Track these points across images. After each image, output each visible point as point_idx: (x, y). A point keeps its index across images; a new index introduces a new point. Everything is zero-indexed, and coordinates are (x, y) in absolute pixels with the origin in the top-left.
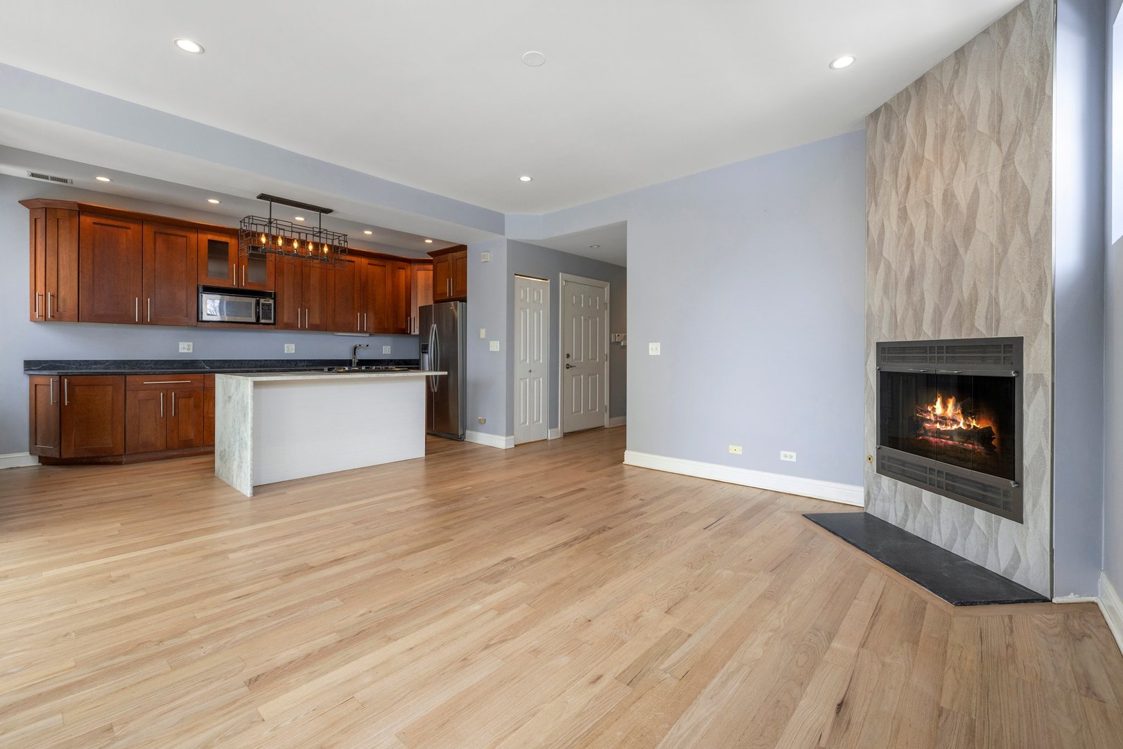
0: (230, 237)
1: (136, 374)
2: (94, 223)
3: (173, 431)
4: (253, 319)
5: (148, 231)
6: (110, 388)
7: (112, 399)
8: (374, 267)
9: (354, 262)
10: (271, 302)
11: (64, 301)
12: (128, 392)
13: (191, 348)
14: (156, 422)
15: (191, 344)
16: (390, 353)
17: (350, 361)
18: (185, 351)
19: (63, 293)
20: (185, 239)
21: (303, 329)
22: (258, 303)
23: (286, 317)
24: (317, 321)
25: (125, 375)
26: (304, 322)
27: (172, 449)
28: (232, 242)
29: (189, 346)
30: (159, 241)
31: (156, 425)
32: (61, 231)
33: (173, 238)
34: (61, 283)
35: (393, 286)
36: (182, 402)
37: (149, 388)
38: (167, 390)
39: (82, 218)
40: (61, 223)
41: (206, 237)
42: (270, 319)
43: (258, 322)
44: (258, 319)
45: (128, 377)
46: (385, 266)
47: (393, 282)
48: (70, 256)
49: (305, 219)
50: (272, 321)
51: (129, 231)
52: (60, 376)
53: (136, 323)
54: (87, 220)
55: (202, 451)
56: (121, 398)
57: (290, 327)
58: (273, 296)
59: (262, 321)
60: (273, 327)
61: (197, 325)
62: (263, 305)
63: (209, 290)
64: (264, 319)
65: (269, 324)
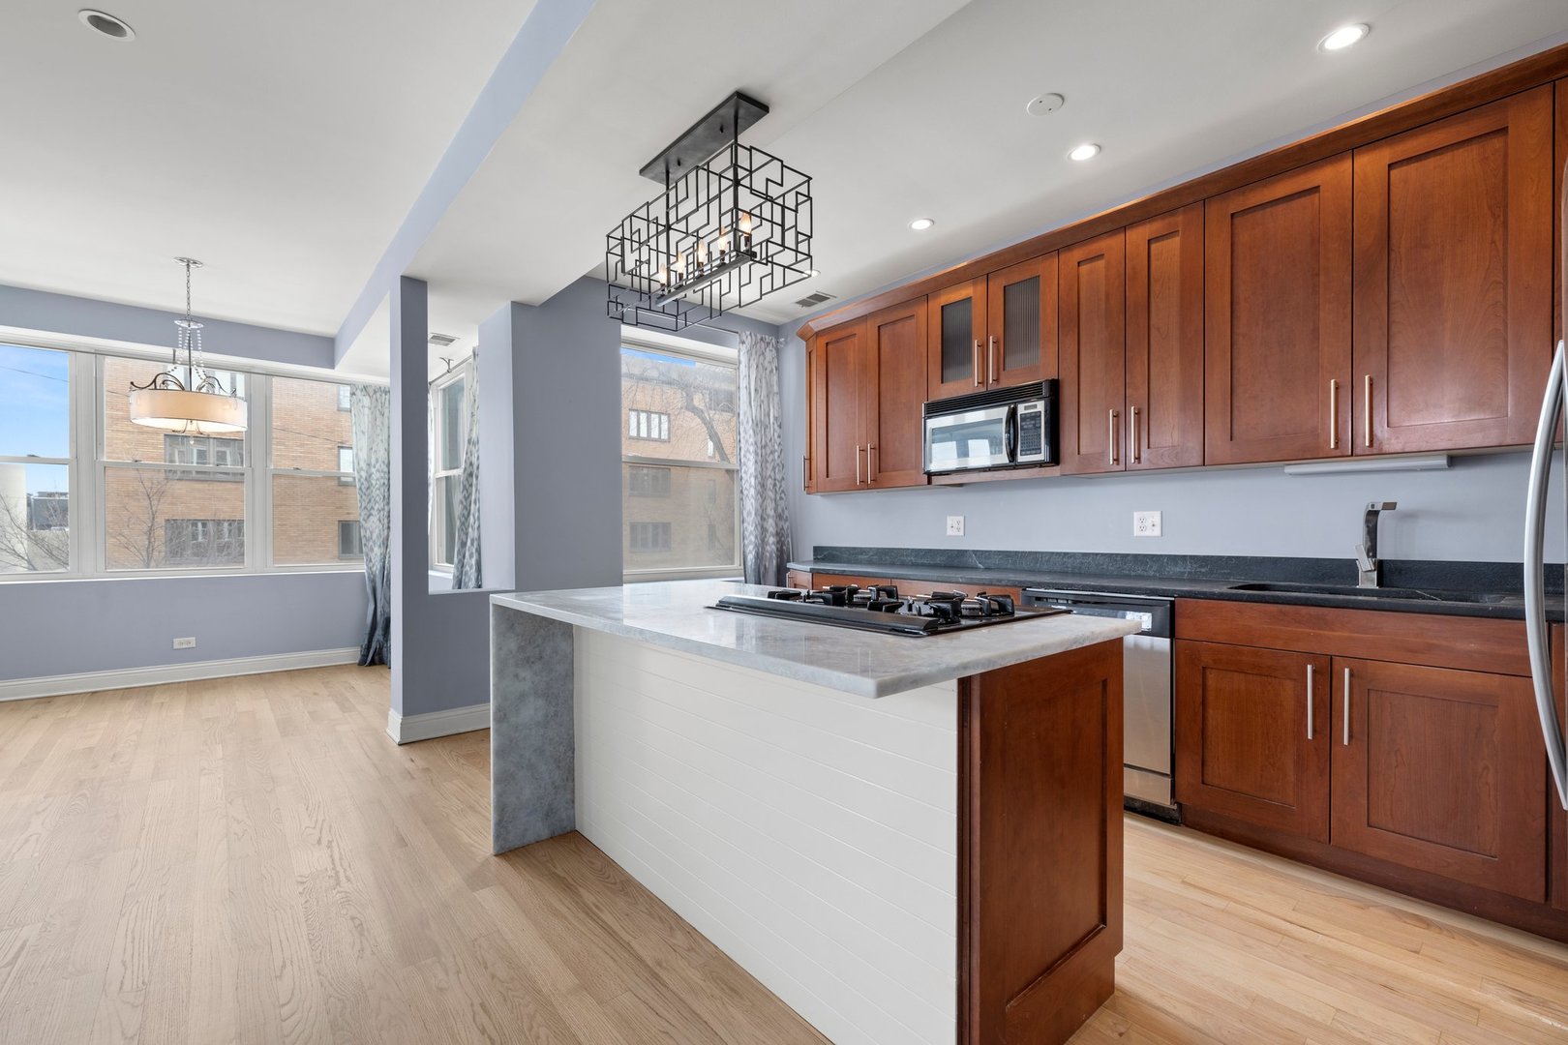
4: (1004, 459)
9: (1316, 189)
10: (1041, 408)
18: (954, 533)
20: (913, 320)
22: (1012, 418)
26: (1124, 449)
28: (978, 291)
29: (958, 522)
30: (885, 339)
33: (899, 326)
41: (939, 303)
42: (1038, 450)
44: (1012, 454)
49: (1099, 146)
50: (1044, 456)
54: (821, 342)
57: (1093, 465)
58: (1045, 391)
59: (1021, 459)
60: (1055, 471)
61: (929, 482)
62: (1024, 418)
63: (937, 408)
64: (1024, 452)
65: (1040, 464)
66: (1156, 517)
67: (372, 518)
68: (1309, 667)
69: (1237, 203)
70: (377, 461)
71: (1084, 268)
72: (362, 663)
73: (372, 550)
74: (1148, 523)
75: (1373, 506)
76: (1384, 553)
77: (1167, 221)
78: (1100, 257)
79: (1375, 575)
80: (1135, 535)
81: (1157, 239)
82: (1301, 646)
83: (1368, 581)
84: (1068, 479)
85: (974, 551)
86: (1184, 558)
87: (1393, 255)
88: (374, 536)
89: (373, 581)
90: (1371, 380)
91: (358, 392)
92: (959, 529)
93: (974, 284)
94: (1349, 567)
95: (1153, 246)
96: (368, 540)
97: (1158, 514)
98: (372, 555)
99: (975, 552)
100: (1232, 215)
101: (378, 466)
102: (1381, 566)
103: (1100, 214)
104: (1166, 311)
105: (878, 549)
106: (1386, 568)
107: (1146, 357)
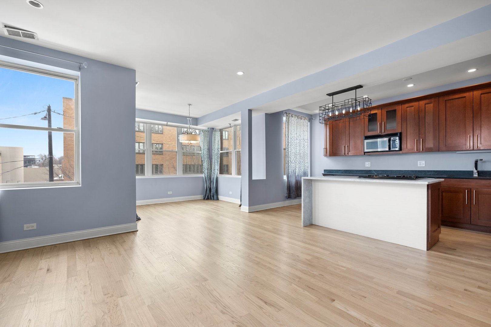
4: (387, 149)
9: (465, 97)
10: (397, 138)
11: (327, 150)
18: (368, 166)
19: (327, 147)
22: (389, 140)
23: (408, 145)
26: (419, 147)
28: (379, 112)
29: (369, 164)
30: (351, 121)
42: (396, 148)
43: (390, 150)
44: (390, 148)
49: (414, 85)
50: (398, 149)
58: (399, 135)
59: (392, 149)
60: (401, 152)
61: (364, 154)
62: (393, 140)
63: (367, 138)
65: (397, 151)
66: (424, 162)
67: (205, 163)
68: (466, 190)
69: (446, 98)
70: (205, 148)
71: (408, 109)
72: (204, 199)
73: (205, 171)
74: (422, 163)
75: (477, 160)
76: (479, 169)
77: (430, 100)
78: (413, 106)
79: (477, 174)
80: (418, 166)
81: (427, 104)
82: (464, 187)
83: (476, 175)
84: (403, 154)
86: (431, 171)
87: (482, 111)
88: (206, 168)
89: (206, 179)
90: (477, 135)
91: (201, 131)
92: (369, 165)
93: (378, 110)
94: (472, 172)
95: (426, 105)
96: (204, 168)
97: (424, 161)
98: (205, 172)
99: (374, 170)
100: (446, 100)
101: (205, 150)
102: (478, 172)
104: (429, 119)
105: (345, 170)
106: (479, 172)
107: (424, 129)
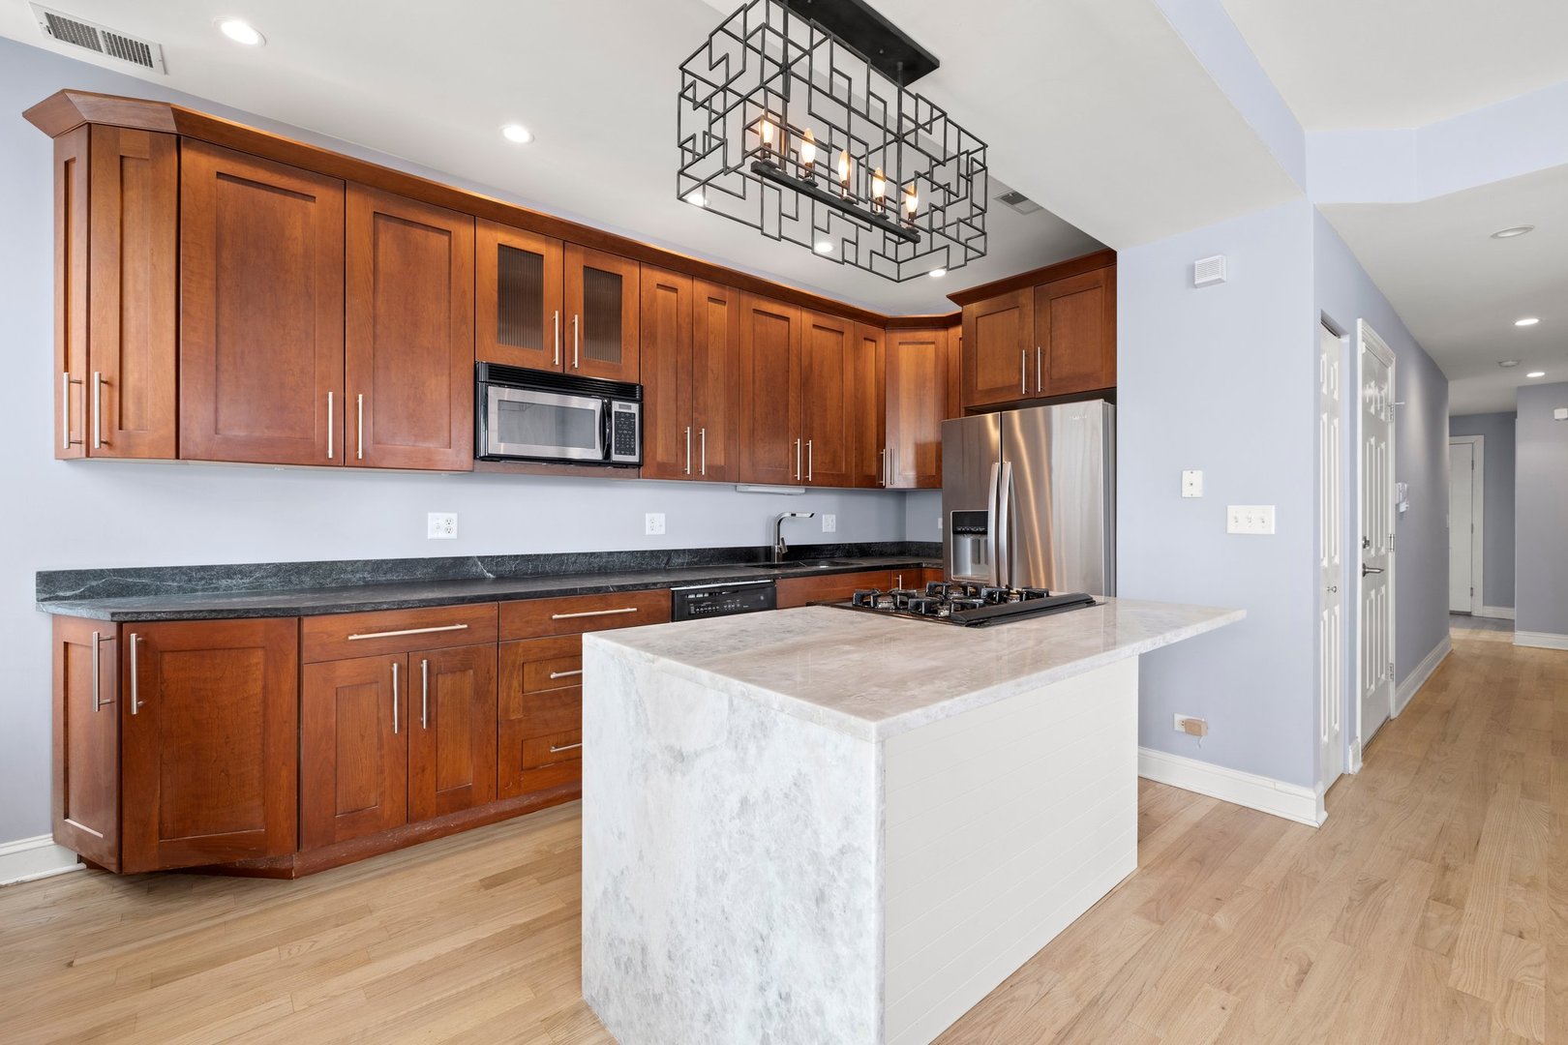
0: (548, 243)
1: (327, 612)
2: (219, 175)
3: (423, 770)
4: (597, 453)
5: (359, 207)
6: (258, 657)
7: (265, 687)
8: (823, 333)
9: (788, 319)
10: (634, 408)
11: (139, 400)
12: (306, 668)
13: (454, 526)
14: (381, 747)
15: (454, 516)
16: (834, 530)
17: (768, 550)
18: (442, 535)
19: (136, 375)
20: (446, 238)
21: (696, 476)
22: (606, 413)
23: (661, 449)
24: (720, 460)
25: (297, 615)
26: (695, 461)
27: (422, 817)
28: (551, 254)
29: (449, 522)
30: (386, 240)
31: (382, 757)
32: (130, 194)
33: (417, 234)
34: (130, 347)
35: (855, 379)
36: (445, 683)
37: (363, 651)
38: (408, 652)
39: (187, 156)
40: (130, 167)
41: (493, 238)
42: (632, 452)
43: (606, 461)
44: (607, 455)
45: (307, 623)
46: (842, 333)
47: (855, 369)
48: (154, 266)
50: (635, 459)
51: (311, 205)
52: (120, 625)
53: (328, 463)
54: (200, 164)
55: (492, 811)
56: (289, 684)
57: (669, 472)
58: (639, 394)
62: (619, 417)
64: (619, 451)
66: (662, 517)
69: (755, 303)
71: (660, 292)
74: (656, 523)
77: (720, 289)
78: (675, 290)
80: (646, 532)
81: (713, 300)
85: (479, 557)
95: (710, 304)
97: (663, 514)
99: (482, 559)
100: (753, 310)
103: (686, 256)
